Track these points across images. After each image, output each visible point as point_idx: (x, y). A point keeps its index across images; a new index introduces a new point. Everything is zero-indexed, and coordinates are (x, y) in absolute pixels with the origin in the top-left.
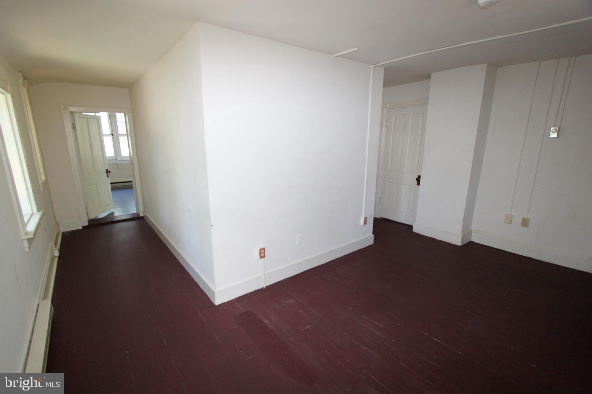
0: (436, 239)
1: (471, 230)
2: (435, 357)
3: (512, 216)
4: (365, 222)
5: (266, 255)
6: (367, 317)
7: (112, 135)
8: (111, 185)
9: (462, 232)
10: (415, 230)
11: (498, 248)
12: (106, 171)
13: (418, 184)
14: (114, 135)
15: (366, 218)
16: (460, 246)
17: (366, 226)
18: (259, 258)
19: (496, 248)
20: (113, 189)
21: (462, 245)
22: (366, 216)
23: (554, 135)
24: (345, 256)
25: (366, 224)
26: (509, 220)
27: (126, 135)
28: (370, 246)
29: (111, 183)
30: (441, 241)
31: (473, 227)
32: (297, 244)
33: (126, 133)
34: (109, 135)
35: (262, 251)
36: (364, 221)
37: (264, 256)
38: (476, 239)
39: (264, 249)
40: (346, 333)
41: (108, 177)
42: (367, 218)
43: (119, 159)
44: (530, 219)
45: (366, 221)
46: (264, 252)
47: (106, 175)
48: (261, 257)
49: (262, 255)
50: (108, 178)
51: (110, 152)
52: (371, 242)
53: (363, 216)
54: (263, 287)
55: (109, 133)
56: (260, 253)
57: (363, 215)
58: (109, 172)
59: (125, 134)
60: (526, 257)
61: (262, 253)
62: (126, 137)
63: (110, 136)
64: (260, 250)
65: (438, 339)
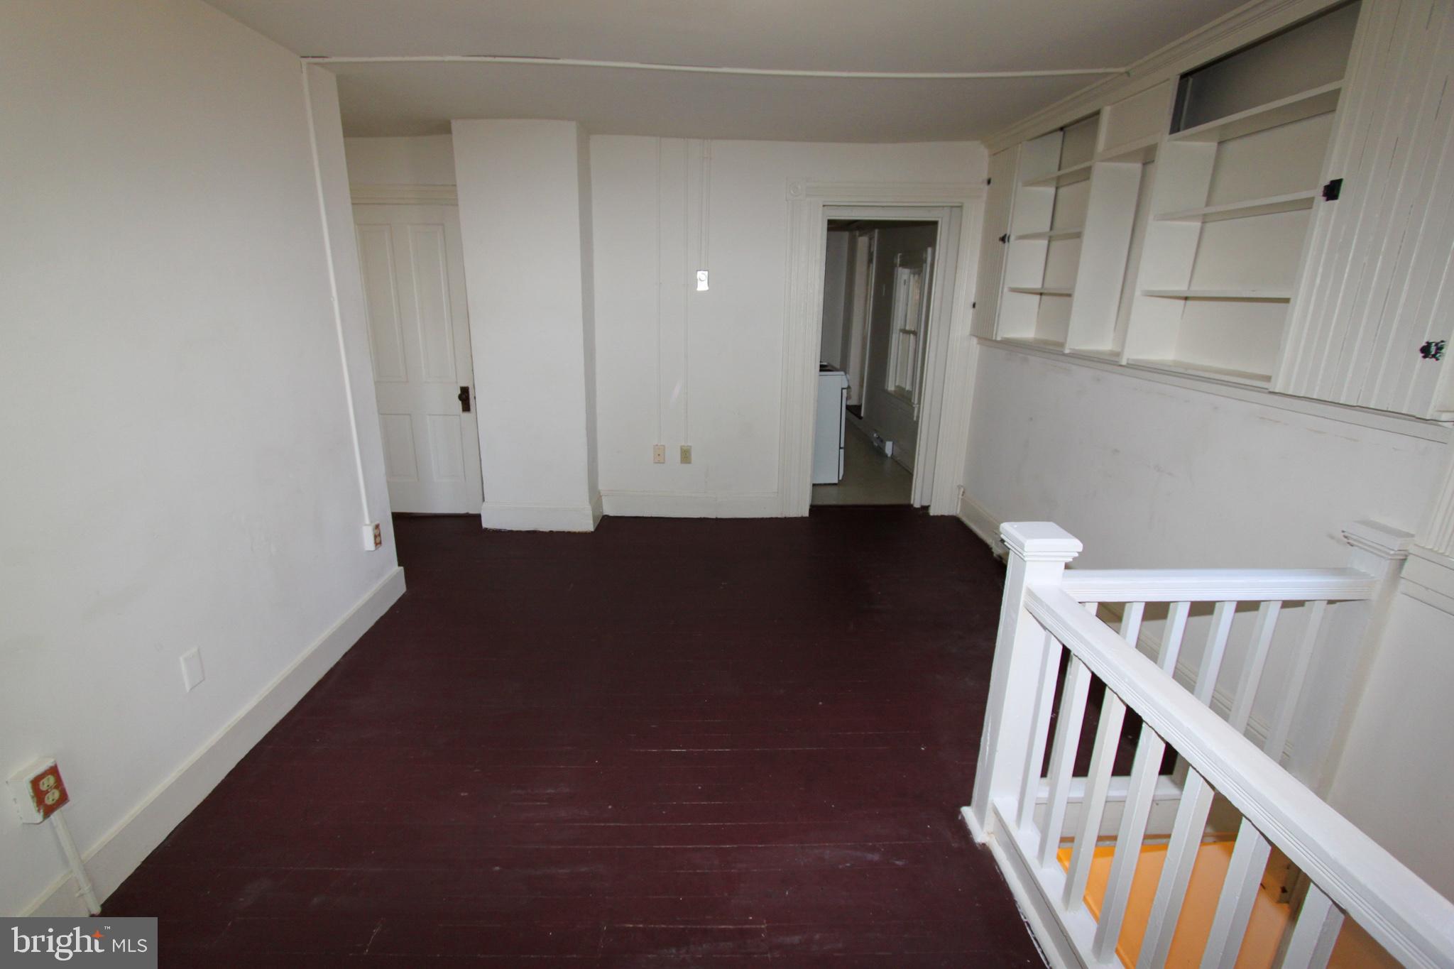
0: (541, 530)
1: (601, 492)
2: (700, 788)
3: (664, 447)
4: (378, 540)
6: (519, 792)
9: (590, 502)
10: (488, 523)
11: (653, 516)
13: (466, 407)
15: (377, 527)
16: (592, 532)
17: (381, 549)
18: (38, 816)
19: (650, 516)
21: (595, 528)
22: (377, 523)
23: (702, 285)
24: (346, 654)
25: (380, 543)
26: (660, 457)
28: (401, 601)
30: (551, 532)
31: (601, 487)
32: (188, 688)
35: (47, 783)
36: (376, 537)
37: (64, 797)
39: (54, 771)
40: (497, 868)
42: (381, 527)
44: (690, 447)
45: (380, 535)
48: (50, 810)
49: (52, 798)
52: (402, 589)
53: (366, 525)
56: (40, 795)
57: (367, 521)
60: (698, 519)
64: (33, 781)
65: (680, 748)
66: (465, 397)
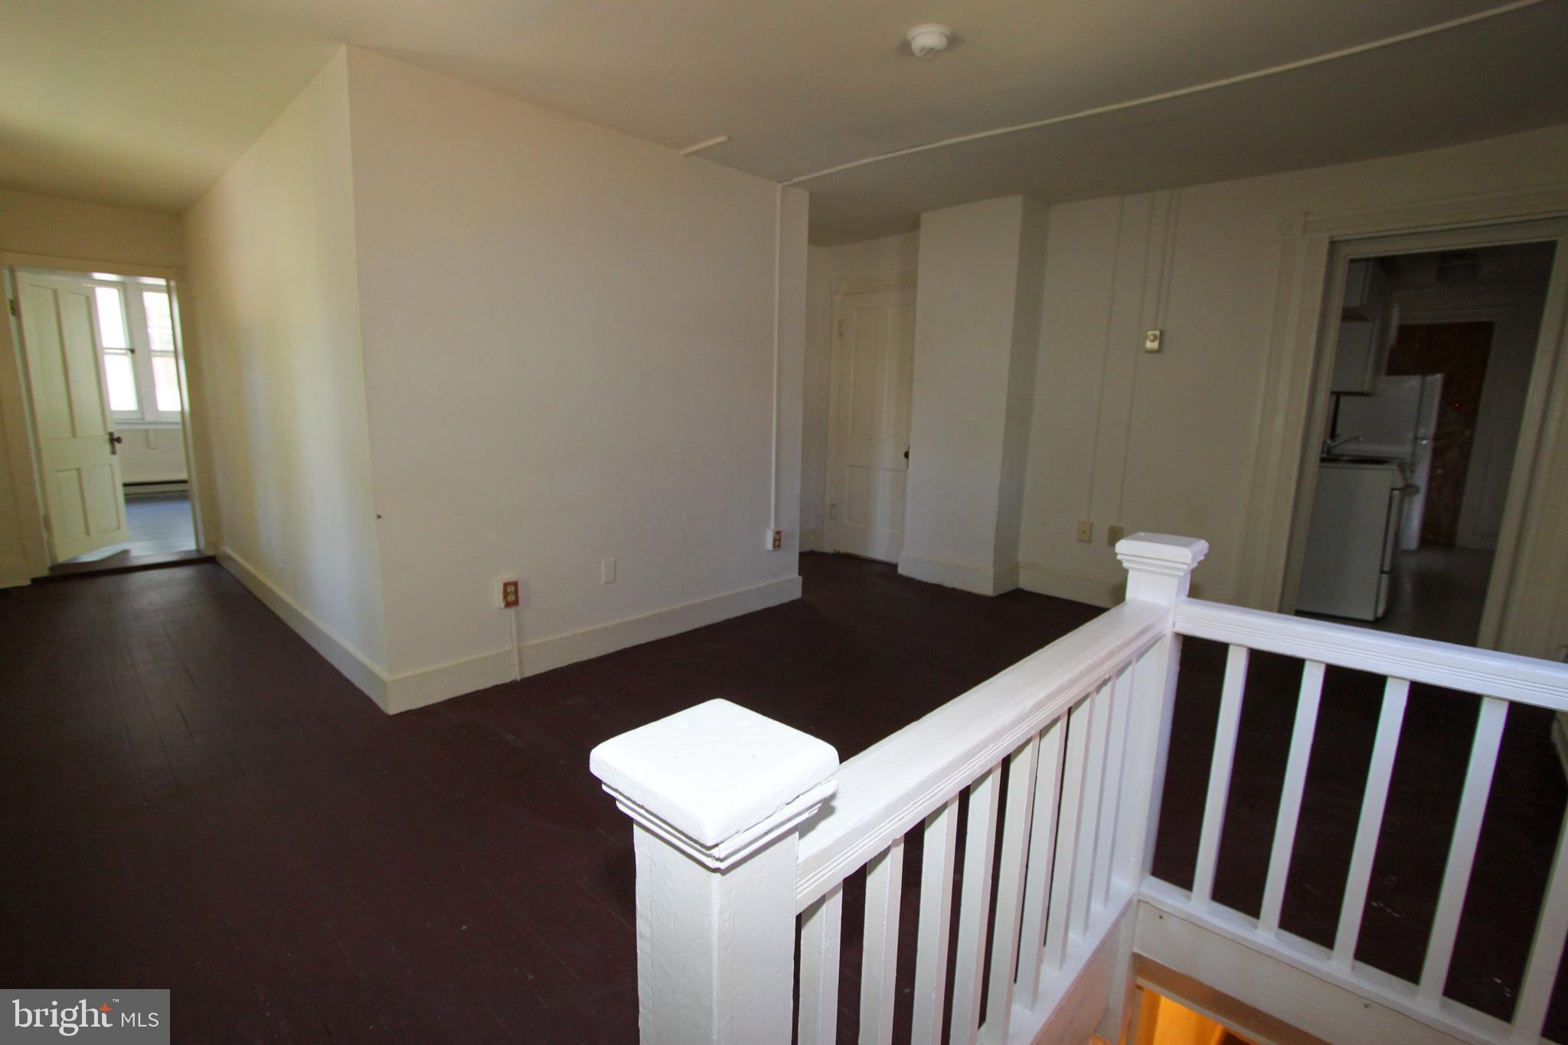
0: (945, 585)
1: (1017, 563)
3: (1091, 525)
4: (777, 543)
5: (520, 600)
7: (133, 351)
8: (124, 490)
9: (994, 565)
10: (901, 571)
12: (107, 437)
14: (137, 350)
15: (778, 533)
16: (991, 597)
17: (781, 553)
18: (503, 605)
20: (130, 499)
21: (996, 595)
22: (779, 529)
23: (1151, 345)
25: (779, 546)
26: (1085, 534)
27: (173, 354)
28: (793, 602)
29: (125, 485)
30: (954, 589)
31: (1022, 557)
32: (603, 581)
33: (172, 348)
34: (124, 351)
35: (511, 589)
36: (775, 540)
37: (516, 603)
38: (1027, 582)
39: (515, 584)
41: (114, 452)
42: (784, 536)
43: (149, 417)
45: (780, 540)
46: (516, 592)
47: (107, 447)
48: (508, 605)
49: (511, 598)
50: (113, 456)
51: (122, 397)
52: (796, 593)
53: (768, 527)
54: (514, 679)
55: (124, 346)
56: (506, 594)
57: (771, 526)
58: (119, 440)
59: (169, 352)
61: (512, 595)
62: (172, 361)
63: (126, 354)
64: (506, 585)
66: (907, 455)
